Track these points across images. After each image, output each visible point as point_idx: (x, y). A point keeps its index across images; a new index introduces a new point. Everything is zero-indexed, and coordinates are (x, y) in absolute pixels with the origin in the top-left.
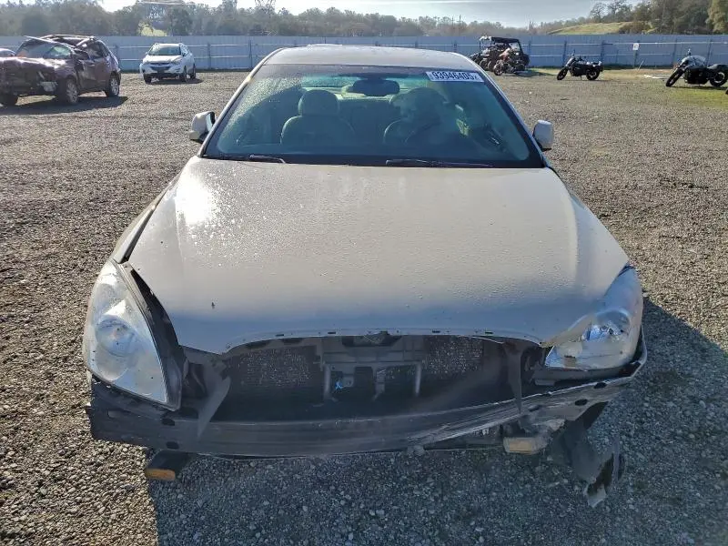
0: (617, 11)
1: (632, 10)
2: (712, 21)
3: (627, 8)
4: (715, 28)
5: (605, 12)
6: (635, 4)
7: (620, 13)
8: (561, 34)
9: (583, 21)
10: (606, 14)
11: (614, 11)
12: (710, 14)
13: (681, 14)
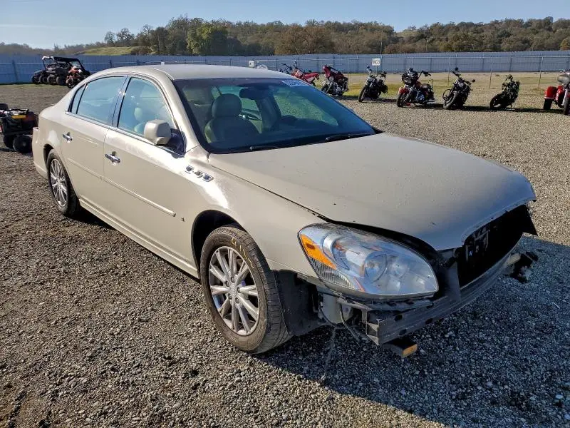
0: (124, 38)
1: (135, 38)
2: (190, 47)
3: (131, 37)
4: (194, 52)
5: (116, 39)
6: (136, 35)
7: (127, 40)
8: (86, 54)
9: (100, 45)
10: (117, 40)
11: (122, 38)
12: (188, 42)
13: (170, 42)
